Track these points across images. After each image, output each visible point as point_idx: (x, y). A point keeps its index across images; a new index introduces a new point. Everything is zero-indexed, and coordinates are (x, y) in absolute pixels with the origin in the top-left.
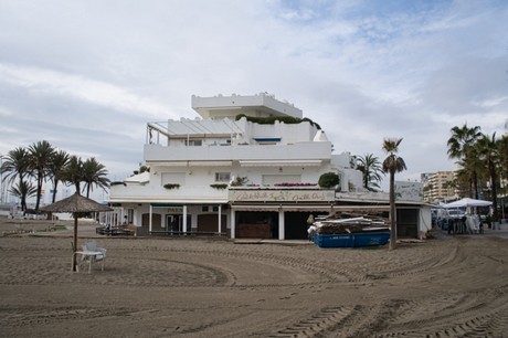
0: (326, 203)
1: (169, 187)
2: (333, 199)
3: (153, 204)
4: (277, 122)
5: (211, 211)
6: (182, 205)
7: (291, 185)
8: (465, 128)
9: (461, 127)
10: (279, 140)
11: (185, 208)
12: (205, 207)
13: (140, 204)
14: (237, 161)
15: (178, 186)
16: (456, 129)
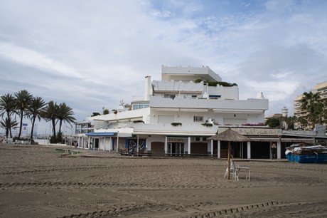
0: (276, 137)
1: (175, 124)
2: (281, 134)
3: (168, 136)
4: (218, 85)
5: (201, 140)
6: (187, 136)
7: (252, 125)
8: (311, 93)
9: (308, 92)
10: (220, 96)
11: (189, 138)
12: (198, 138)
13: (150, 136)
14: (212, 109)
15: (181, 124)
16: (305, 94)
